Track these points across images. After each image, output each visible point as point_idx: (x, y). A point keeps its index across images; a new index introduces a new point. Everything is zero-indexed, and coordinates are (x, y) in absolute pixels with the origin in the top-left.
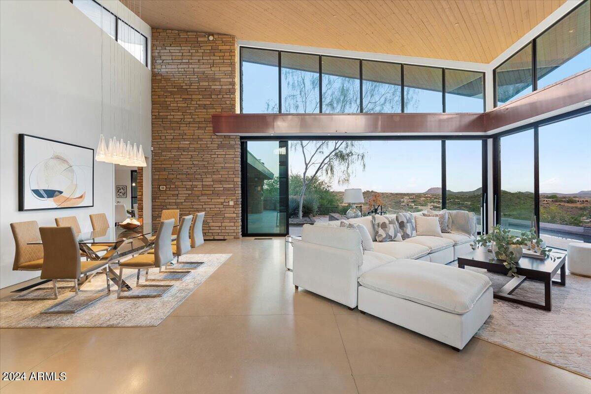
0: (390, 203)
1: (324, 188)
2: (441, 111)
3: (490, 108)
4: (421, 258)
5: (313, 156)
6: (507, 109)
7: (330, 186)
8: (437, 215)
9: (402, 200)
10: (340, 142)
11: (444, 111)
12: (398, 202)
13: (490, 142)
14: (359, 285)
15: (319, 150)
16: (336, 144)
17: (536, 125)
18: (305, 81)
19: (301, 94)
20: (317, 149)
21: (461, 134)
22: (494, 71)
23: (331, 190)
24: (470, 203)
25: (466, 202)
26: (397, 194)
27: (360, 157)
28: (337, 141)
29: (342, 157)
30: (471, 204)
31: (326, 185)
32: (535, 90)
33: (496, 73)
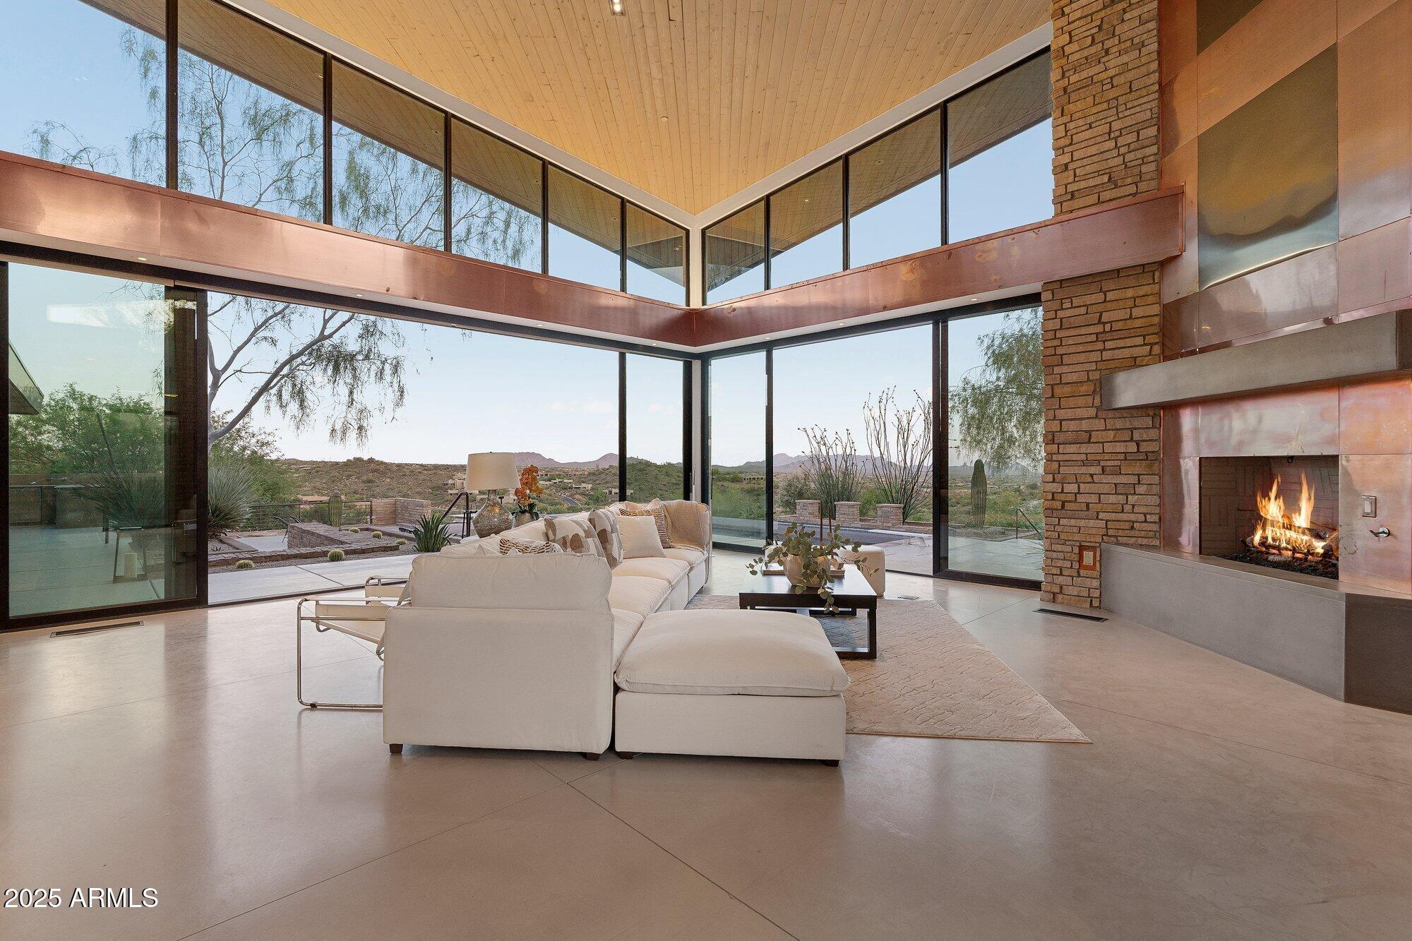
0: (419, 489)
1: (244, 448)
2: (618, 288)
3: (696, 303)
4: (662, 608)
5: (240, 349)
6: (734, 310)
7: (268, 443)
8: (648, 513)
9: (450, 482)
10: (343, 315)
11: (623, 288)
12: (441, 488)
13: (697, 365)
14: (617, 689)
15: (261, 334)
16: (326, 322)
17: (769, 347)
18: (225, 108)
19: (201, 143)
20: (256, 330)
21: (655, 343)
22: (704, 231)
23: (274, 456)
24: (590, 486)
25: (584, 485)
26: (436, 467)
27: (387, 367)
28: (329, 313)
29: (339, 361)
30: (592, 489)
31: (254, 440)
32: (768, 289)
33: (706, 238)
